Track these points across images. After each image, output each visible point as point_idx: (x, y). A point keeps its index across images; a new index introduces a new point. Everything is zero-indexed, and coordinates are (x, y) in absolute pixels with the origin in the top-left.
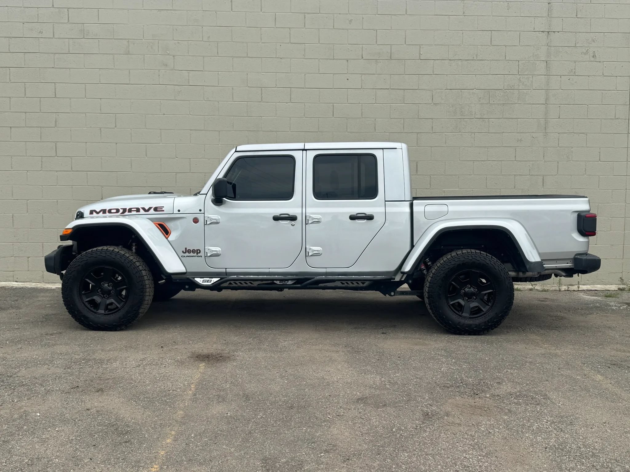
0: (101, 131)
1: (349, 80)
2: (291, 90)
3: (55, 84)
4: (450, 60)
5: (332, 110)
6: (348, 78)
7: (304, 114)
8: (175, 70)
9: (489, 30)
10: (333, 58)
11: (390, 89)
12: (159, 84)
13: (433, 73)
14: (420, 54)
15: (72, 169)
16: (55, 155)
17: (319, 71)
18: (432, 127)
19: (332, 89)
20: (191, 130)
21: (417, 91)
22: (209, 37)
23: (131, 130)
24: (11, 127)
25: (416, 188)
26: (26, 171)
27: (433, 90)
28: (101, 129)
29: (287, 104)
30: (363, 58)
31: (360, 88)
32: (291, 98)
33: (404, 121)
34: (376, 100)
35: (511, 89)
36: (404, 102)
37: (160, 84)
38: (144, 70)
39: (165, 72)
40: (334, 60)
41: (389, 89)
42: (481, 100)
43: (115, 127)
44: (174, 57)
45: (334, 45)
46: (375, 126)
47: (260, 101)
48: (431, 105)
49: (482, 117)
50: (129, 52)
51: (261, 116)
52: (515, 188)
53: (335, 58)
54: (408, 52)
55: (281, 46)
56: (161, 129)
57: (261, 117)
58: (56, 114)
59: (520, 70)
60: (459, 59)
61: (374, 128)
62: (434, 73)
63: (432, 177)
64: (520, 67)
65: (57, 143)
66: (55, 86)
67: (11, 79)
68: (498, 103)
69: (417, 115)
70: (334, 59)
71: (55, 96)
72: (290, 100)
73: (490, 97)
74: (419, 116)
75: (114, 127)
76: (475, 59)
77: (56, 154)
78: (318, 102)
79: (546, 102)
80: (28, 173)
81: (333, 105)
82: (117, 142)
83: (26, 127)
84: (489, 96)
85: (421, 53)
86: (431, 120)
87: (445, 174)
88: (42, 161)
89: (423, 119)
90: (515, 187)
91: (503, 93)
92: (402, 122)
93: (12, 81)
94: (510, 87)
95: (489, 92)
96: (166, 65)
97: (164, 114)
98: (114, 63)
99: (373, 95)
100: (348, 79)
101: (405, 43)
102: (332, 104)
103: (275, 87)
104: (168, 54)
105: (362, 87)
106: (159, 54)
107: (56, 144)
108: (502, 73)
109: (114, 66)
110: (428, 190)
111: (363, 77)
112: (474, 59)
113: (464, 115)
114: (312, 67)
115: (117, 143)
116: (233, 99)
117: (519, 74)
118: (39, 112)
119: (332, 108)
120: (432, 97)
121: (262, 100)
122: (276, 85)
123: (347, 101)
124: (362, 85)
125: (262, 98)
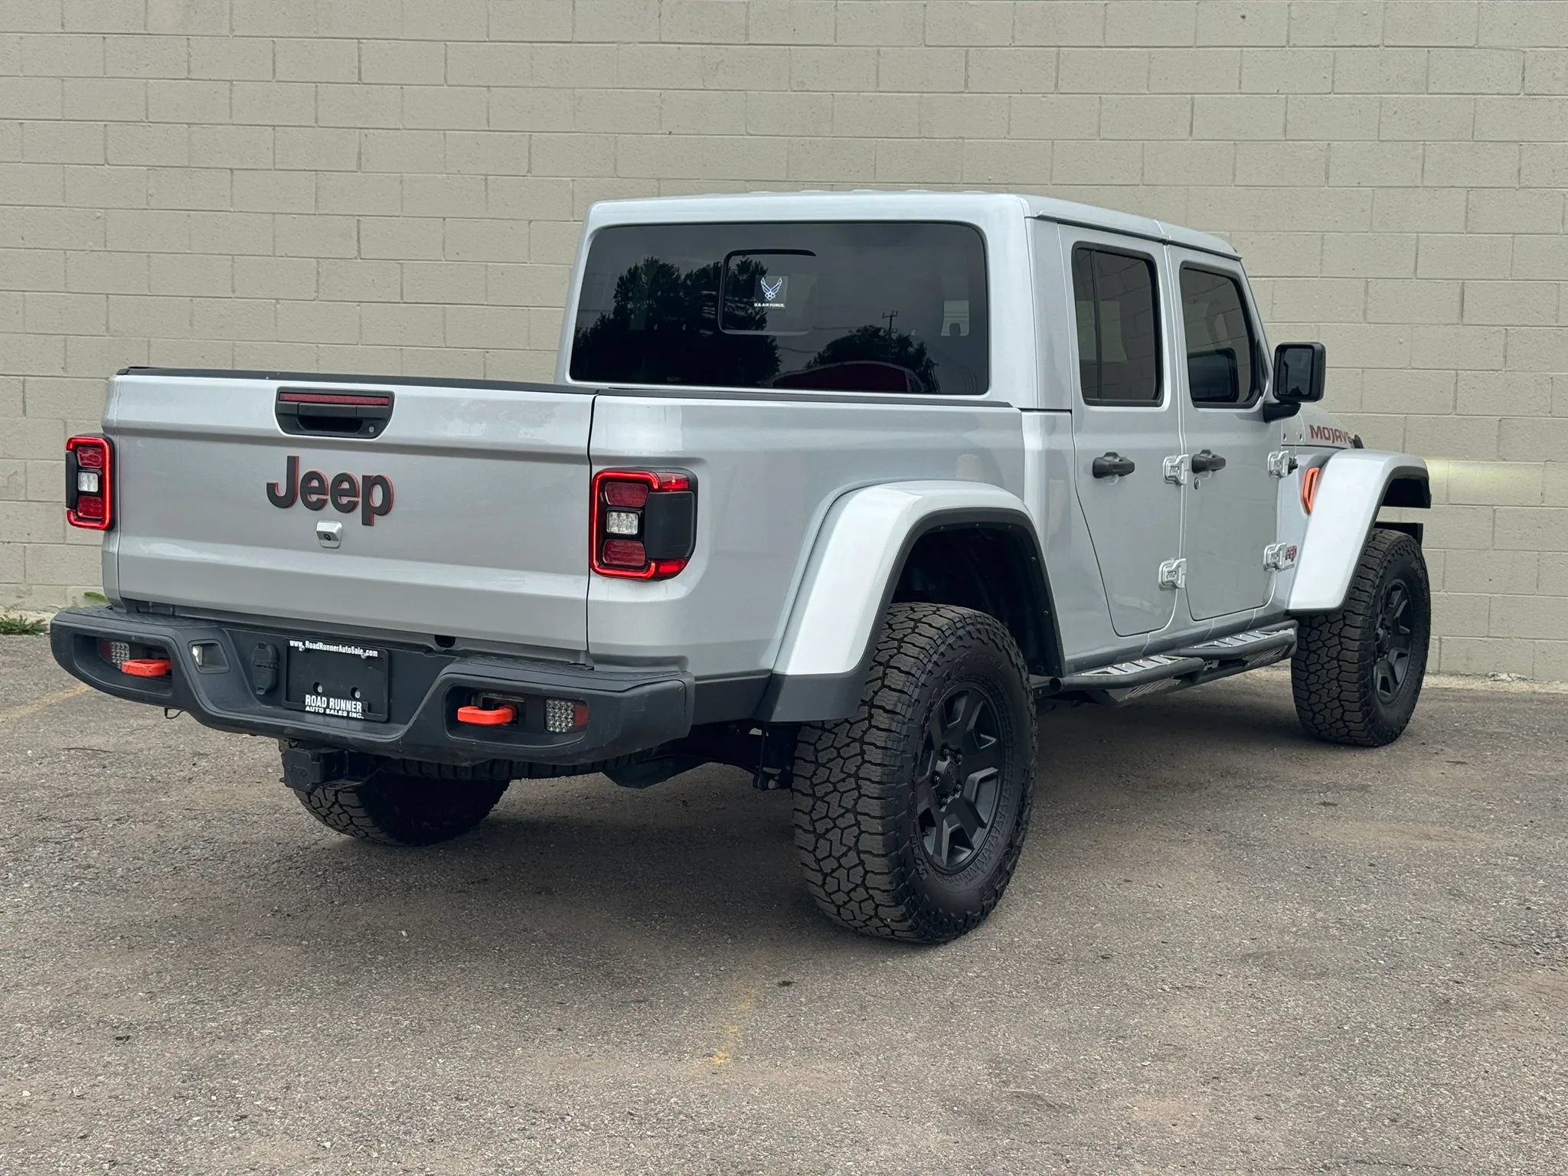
0: (487, 185)
1: (1247, 19)
2: (1058, 55)
3: (360, 43)
5: (1189, 115)
6: (1242, 13)
7: (1099, 127)
11: (1382, 48)
12: (657, 40)
15: (402, 297)
16: (355, 254)
18: (1519, 170)
19: (1191, 47)
20: (746, 181)
21: (1472, 52)
23: (573, 180)
24: (231, 170)
25: (1455, 367)
26: (274, 301)
27: (1527, 49)
28: (486, 179)
29: (1044, 99)
31: (1284, 44)
32: (1057, 78)
33: (1424, 149)
34: (1333, 82)
36: (1427, 89)
37: (663, 40)
41: (1378, 46)
43: (528, 172)
46: (1327, 166)
47: (963, 90)
48: (1519, 97)
51: (960, 138)
56: (659, 179)
58: (360, 133)
61: (1323, 174)
63: (1512, 332)
65: (361, 218)
66: (359, 48)
67: (234, 28)
69: (1471, 129)
71: (360, 79)
72: (1056, 85)
74: (1476, 133)
75: (524, 173)
77: (359, 252)
78: (1143, 92)
80: (278, 306)
82: (531, 219)
83: (276, 170)
86: (1515, 147)
87: (1557, 321)
88: (318, 272)
89: (1490, 145)
92: (1420, 151)
93: (235, 33)
97: (671, 133)
99: (1326, 67)
100: (1243, 17)
102: (1189, 96)
103: (1010, 46)
105: (1288, 42)
107: (358, 221)
110: (1497, 374)
111: (1293, 9)
115: (531, 221)
116: (878, 85)
118: (313, 124)
119: (1189, 108)
120: (1523, 73)
121: (966, 86)
122: (1013, 37)
123: (1240, 88)
124: (1288, 36)
125: (966, 81)
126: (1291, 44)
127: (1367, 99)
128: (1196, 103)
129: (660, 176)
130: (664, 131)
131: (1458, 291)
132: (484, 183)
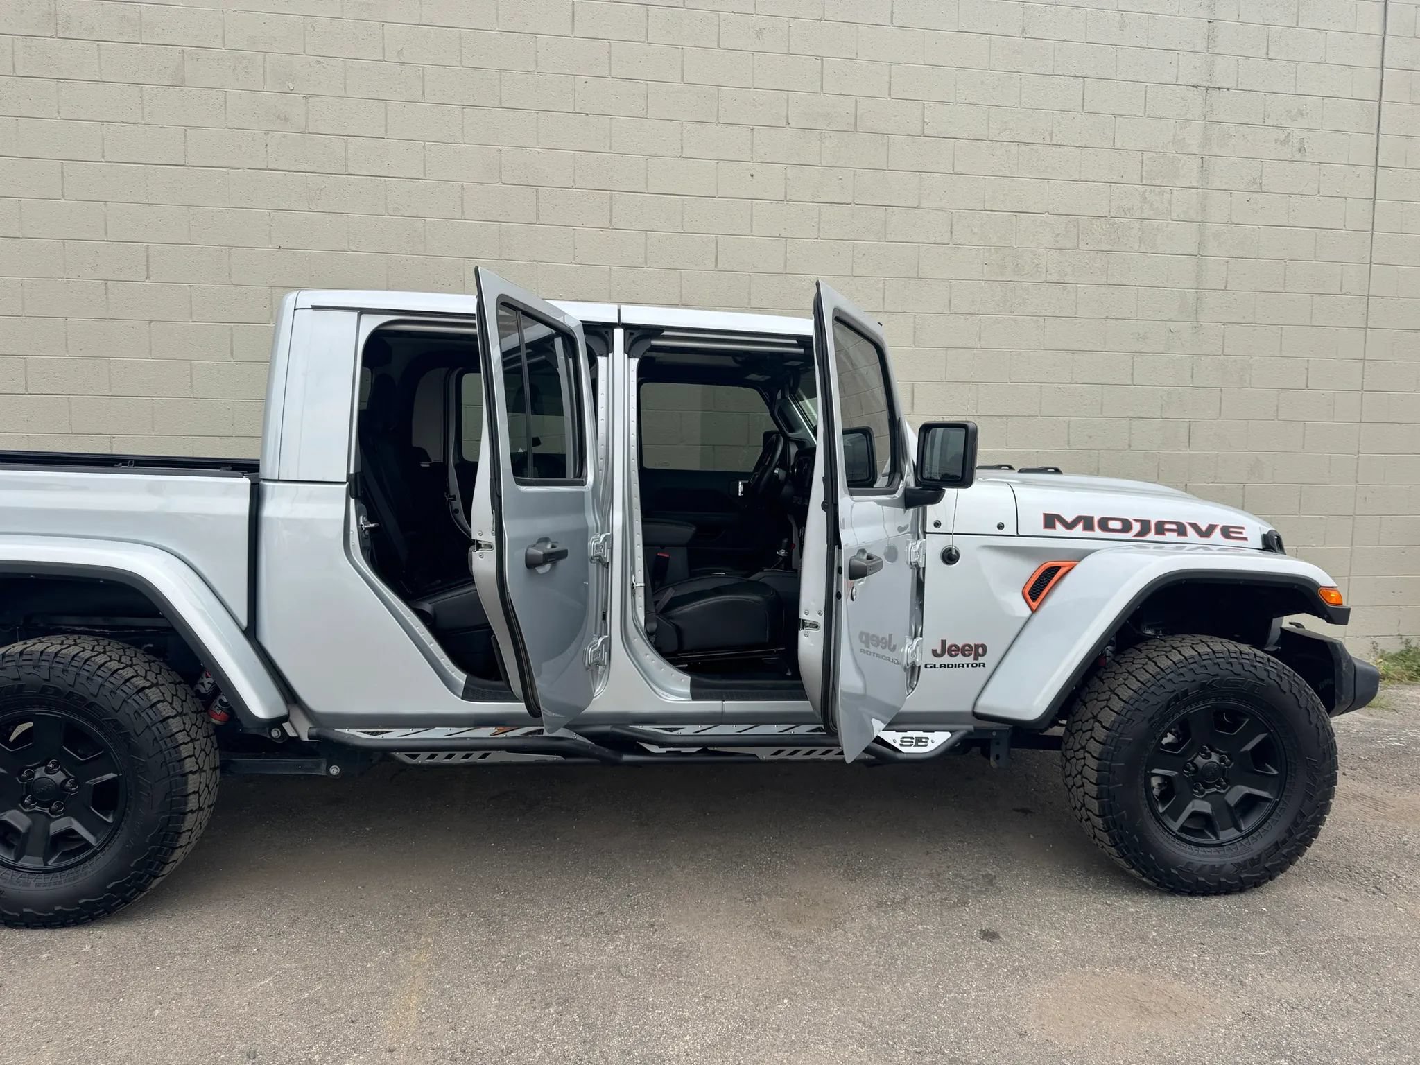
0: (106, 289)
1: (755, 177)
2: (611, 197)
4: (992, 141)
5: (714, 251)
6: (752, 172)
7: (646, 258)
8: (309, 133)
9: (1080, 75)
10: (718, 120)
11: (853, 205)
12: (265, 168)
13: (953, 170)
14: (924, 122)
15: (27, 389)
17: (682, 152)
18: (950, 301)
19: (714, 197)
21: (917, 211)
22: (400, 52)
23: (190, 287)
27: (953, 211)
28: (106, 284)
29: (601, 232)
30: (789, 124)
31: (783, 198)
32: (611, 215)
33: (885, 282)
34: (819, 229)
35: (1126, 216)
36: (885, 238)
37: (270, 167)
38: (228, 131)
39: (284, 137)
40: (720, 126)
41: (850, 204)
42: (1059, 238)
43: (146, 279)
44: (307, 98)
45: (719, 89)
47: (535, 221)
48: (949, 246)
49: (1062, 281)
50: (184, 81)
51: (535, 261)
52: (1131, 448)
53: (721, 121)
54: (896, 116)
55: (585, 82)
56: (271, 287)
57: (535, 263)
59: (1144, 173)
60: (1012, 140)
62: (956, 170)
64: (1145, 168)
68: (1097, 248)
69: (916, 269)
70: (719, 123)
72: (611, 221)
73: (1080, 234)
74: (920, 272)
75: (143, 279)
76: (1049, 143)
78: (679, 231)
79: (1199, 251)
81: (717, 238)
82: (151, 318)
84: (1078, 230)
85: (927, 120)
86: (946, 283)
87: (977, 412)
89: (929, 281)
90: (1130, 446)
91: (1108, 226)
92: (881, 285)
94: (1123, 214)
95: (1078, 223)
96: (286, 119)
97: (280, 247)
98: (143, 108)
99: (813, 218)
100: (752, 175)
101: (890, 95)
102: (714, 236)
103: (572, 187)
104: (292, 92)
105: (786, 197)
106: (265, 89)
108: (1107, 180)
109: (143, 118)
111: (788, 171)
112: (1044, 142)
113: (1023, 273)
114: (664, 140)
115: (151, 322)
116: (463, 212)
117: (1144, 183)
119: (714, 245)
120: (951, 228)
121: (538, 218)
122: (574, 181)
123: (752, 231)
124: (786, 193)
125: (537, 214)
126: (788, 199)
127: (844, 244)
128: (719, 241)
129: (272, 284)
130: (274, 246)
131: (909, 389)
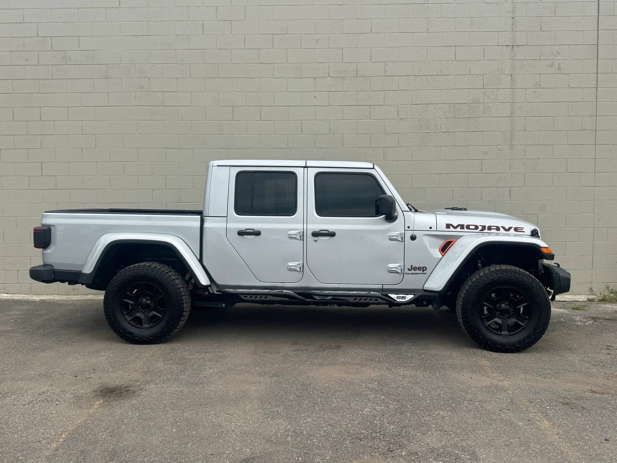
2: (260, 108)
3: (40, 108)
4: (415, 76)
5: (301, 126)
6: (315, 96)
7: (274, 131)
8: (151, 92)
9: (453, 45)
11: (357, 106)
12: (135, 105)
13: (399, 89)
14: (385, 71)
15: (56, 187)
16: (41, 174)
17: (288, 90)
18: (399, 142)
19: (300, 106)
20: (166, 148)
21: (383, 107)
22: (182, 60)
23: (110, 149)
26: (15, 190)
27: (399, 105)
28: (82, 150)
29: (257, 122)
30: (330, 76)
31: (328, 105)
32: (261, 115)
34: (343, 116)
35: (476, 102)
36: (370, 118)
37: (137, 105)
38: (122, 92)
39: (142, 94)
40: (302, 79)
41: (355, 105)
42: (446, 114)
43: (95, 147)
44: (149, 79)
45: (301, 65)
46: (343, 142)
47: (232, 119)
48: (397, 120)
49: (448, 131)
50: (108, 76)
51: (232, 134)
53: (302, 77)
54: (374, 69)
55: (250, 66)
56: (137, 148)
58: (41, 136)
59: (484, 84)
60: (424, 75)
61: (342, 144)
64: (484, 82)
65: (42, 163)
66: (40, 110)
68: (464, 117)
69: (384, 130)
71: (41, 119)
72: (261, 118)
73: (456, 111)
76: (440, 74)
78: (287, 120)
79: (511, 115)
80: (17, 192)
81: (302, 122)
83: (14, 149)
84: (455, 109)
85: (387, 70)
86: (397, 135)
88: (29, 181)
89: (390, 134)
91: (468, 107)
92: (369, 137)
95: (454, 106)
96: (142, 88)
97: (141, 134)
98: (94, 87)
99: (340, 112)
100: (315, 97)
101: (371, 61)
103: (246, 106)
104: (144, 77)
105: (329, 104)
106: (135, 77)
107: (42, 164)
108: (467, 88)
109: (94, 90)
111: (330, 94)
112: (438, 74)
113: (430, 129)
114: (280, 86)
115: (97, 162)
116: (205, 118)
117: (484, 88)
118: (26, 134)
120: (398, 113)
122: (246, 104)
123: (316, 118)
125: (233, 117)
127: (353, 121)
130: (138, 133)
132: (81, 151)
